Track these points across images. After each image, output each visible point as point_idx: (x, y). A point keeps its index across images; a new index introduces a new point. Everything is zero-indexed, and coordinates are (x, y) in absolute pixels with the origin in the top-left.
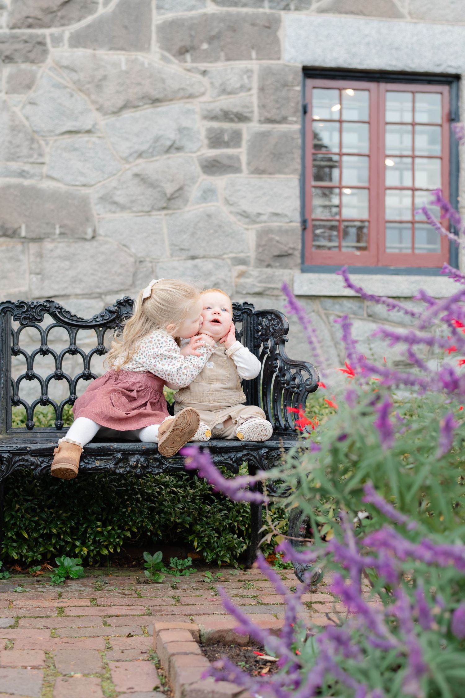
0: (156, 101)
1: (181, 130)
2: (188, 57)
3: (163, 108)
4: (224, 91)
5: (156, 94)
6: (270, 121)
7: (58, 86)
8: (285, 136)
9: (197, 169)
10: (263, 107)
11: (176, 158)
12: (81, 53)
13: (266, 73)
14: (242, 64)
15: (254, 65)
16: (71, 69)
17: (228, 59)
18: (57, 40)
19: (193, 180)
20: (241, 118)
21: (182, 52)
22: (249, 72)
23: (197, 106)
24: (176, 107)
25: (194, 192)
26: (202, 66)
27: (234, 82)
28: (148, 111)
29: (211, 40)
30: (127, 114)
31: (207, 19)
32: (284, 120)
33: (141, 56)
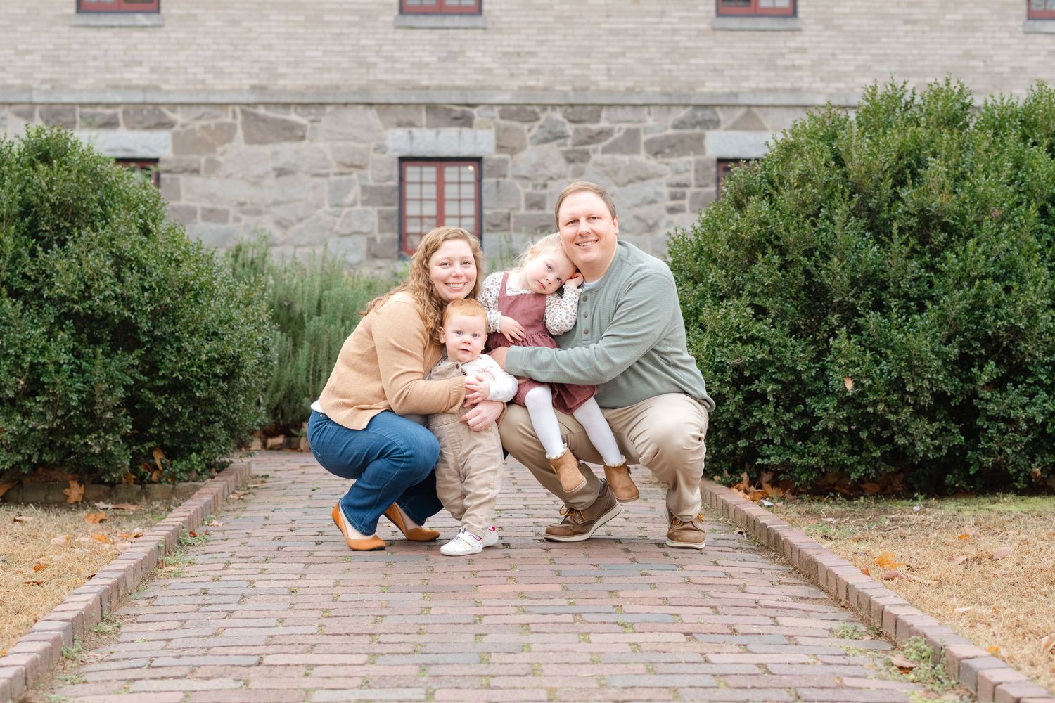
0: (642, 179)
1: (657, 193)
2: (659, 156)
3: (647, 182)
4: (677, 172)
5: (643, 175)
6: (700, 186)
7: (596, 173)
8: (708, 194)
9: (664, 212)
10: (697, 179)
11: (654, 207)
12: (607, 157)
13: (698, 163)
14: (685, 159)
15: (692, 158)
16: (602, 165)
17: (679, 156)
18: (595, 151)
19: (662, 217)
20: (686, 186)
21: (656, 154)
22: (689, 163)
23: (664, 180)
24: (653, 182)
25: (663, 223)
26: (667, 160)
27: (682, 168)
28: (640, 184)
29: (671, 147)
30: (630, 186)
31: (668, 137)
32: (707, 186)
33: (636, 157)
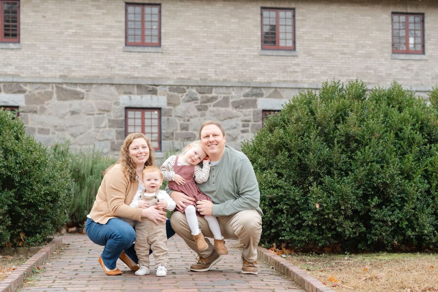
0: (231, 118)
1: (237, 124)
2: (238, 108)
3: (233, 119)
4: (245, 115)
5: (231, 117)
6: (255, 121)
7: (210, 115)
8: (259, 125)
9: (240, 132)
10: (254, 119)
11: (236, 130)
12: (215, 108)
13: (254, 111)
14: (249, 110)
15: (251, 110)
16: (213, 112)
17: (246, 108)
18: (210, 106)
19: (239, 134)
20: (249, 121)
21: (236, 108)
22: (250, 111)
23: (240, 119)
24: (235, 119)
25: (239, 137)
26: (241, 110)
27: (247, 113)
28: (229, 120)
29: (242, 105)
30: (225, 121)
31: (241, 101)
32: (258, 121)
33: (228, 109)
